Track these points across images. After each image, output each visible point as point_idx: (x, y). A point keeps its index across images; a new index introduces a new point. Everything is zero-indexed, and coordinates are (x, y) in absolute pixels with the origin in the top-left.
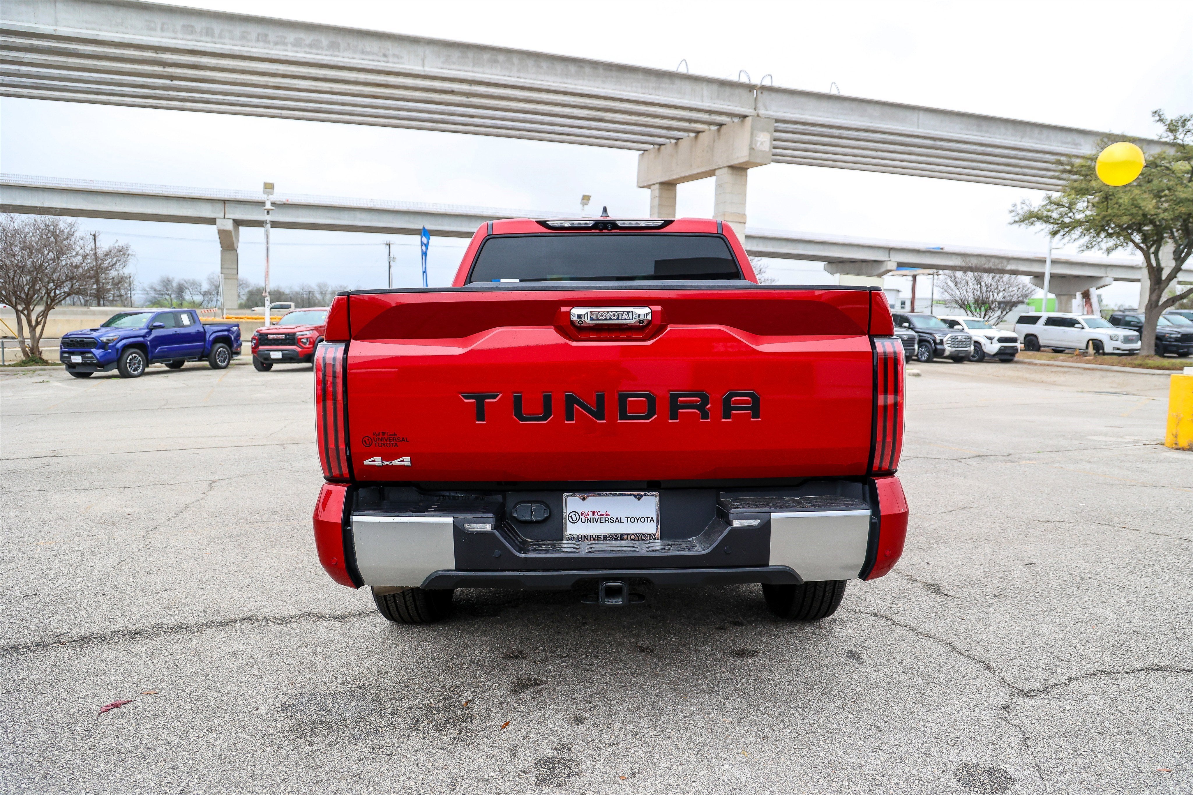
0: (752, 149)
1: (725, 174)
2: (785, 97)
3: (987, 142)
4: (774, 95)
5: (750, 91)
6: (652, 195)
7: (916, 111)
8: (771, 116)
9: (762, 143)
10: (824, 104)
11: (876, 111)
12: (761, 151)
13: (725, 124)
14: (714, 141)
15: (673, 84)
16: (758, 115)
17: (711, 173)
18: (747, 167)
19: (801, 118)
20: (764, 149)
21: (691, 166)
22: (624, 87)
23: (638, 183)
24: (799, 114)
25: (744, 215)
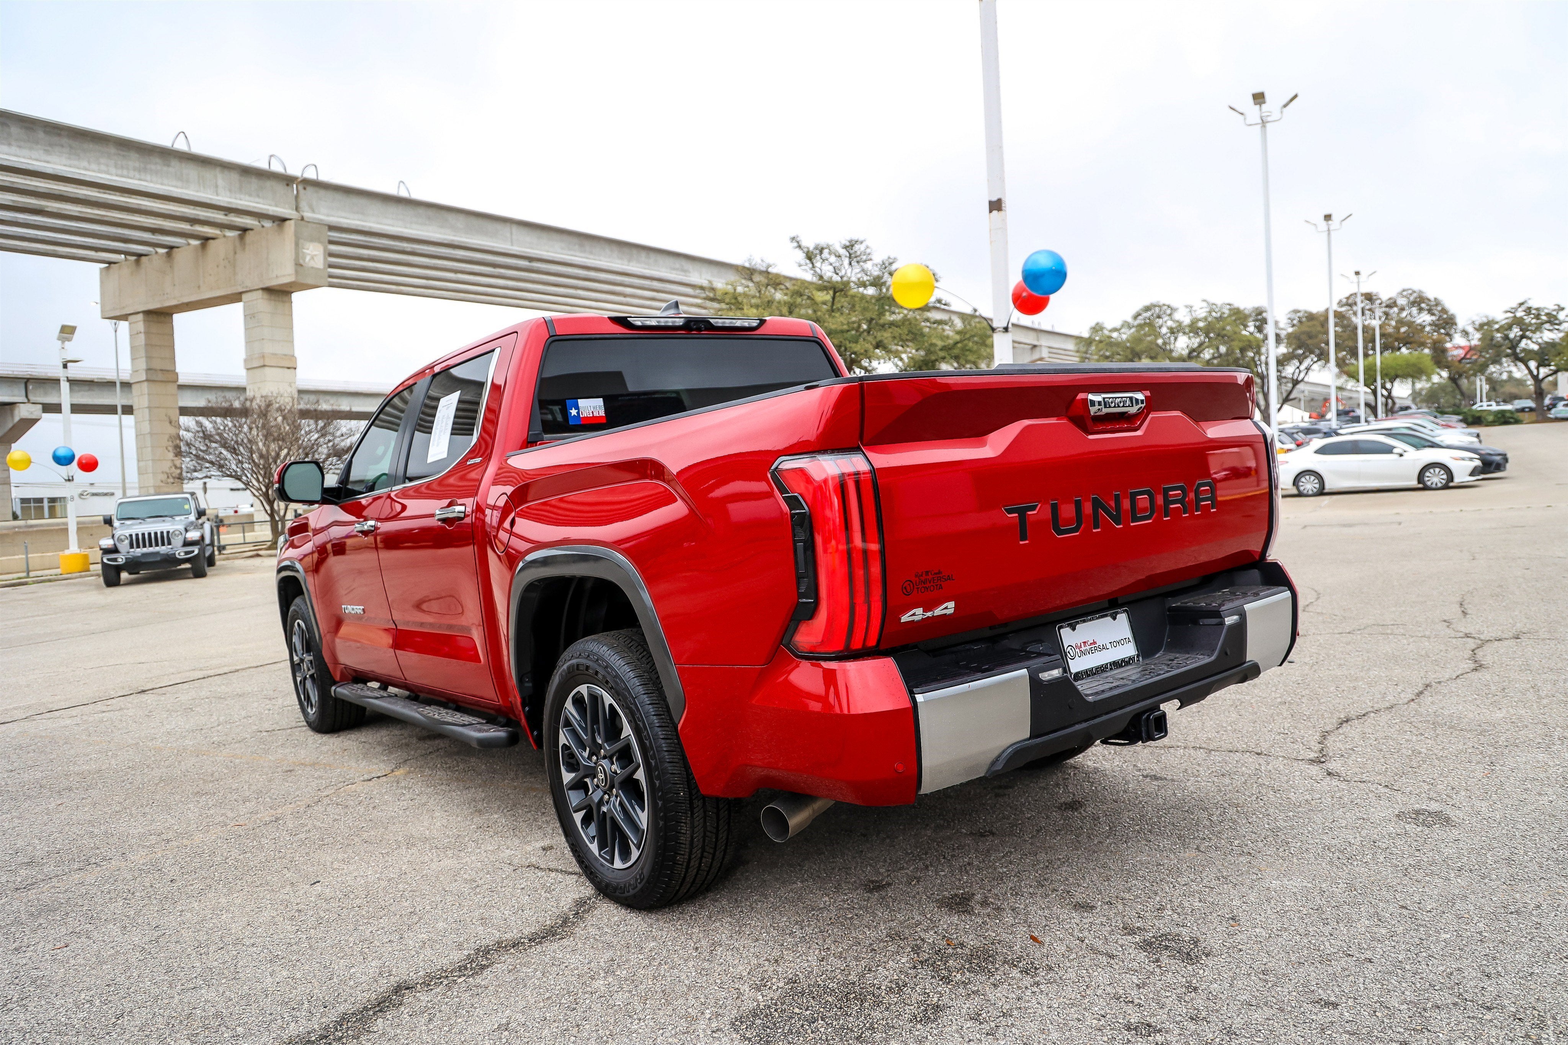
0: (298, 265)
1: (260, 301)
2: (338, 196)
3: (593, 265)
4: (322, 193)
5: (288, 185)
6: (131, 329)
7: (508, 224)
8: (321, 220)
9: (312, 258)
10: (392, 209)
11: (460, 221)
12: (312, 268)
13: (252, 230)
14: (235, 253)
15: (169, 166)
16: (302, 219)
17: (235, 298)
18: (292, 290)
19: (363, 226)
20: (315, 266)
21: (199, 287)
22: (85, 164)
23: (102, 311)
24: (359, 220)
25: (292, 357)
